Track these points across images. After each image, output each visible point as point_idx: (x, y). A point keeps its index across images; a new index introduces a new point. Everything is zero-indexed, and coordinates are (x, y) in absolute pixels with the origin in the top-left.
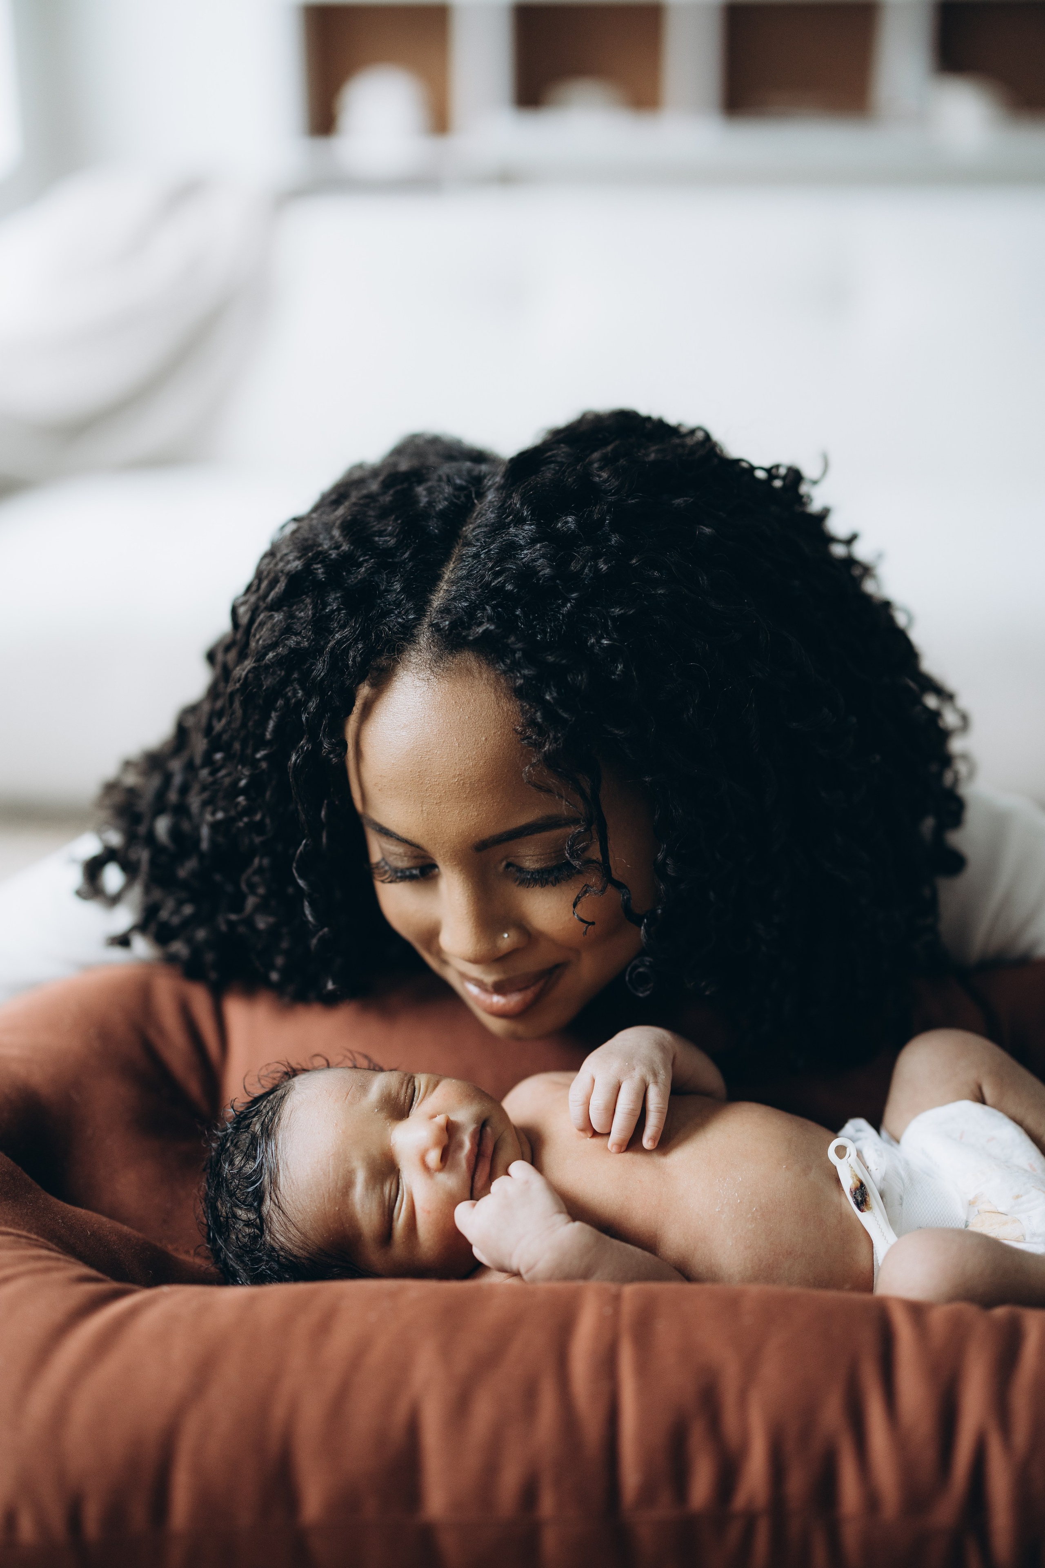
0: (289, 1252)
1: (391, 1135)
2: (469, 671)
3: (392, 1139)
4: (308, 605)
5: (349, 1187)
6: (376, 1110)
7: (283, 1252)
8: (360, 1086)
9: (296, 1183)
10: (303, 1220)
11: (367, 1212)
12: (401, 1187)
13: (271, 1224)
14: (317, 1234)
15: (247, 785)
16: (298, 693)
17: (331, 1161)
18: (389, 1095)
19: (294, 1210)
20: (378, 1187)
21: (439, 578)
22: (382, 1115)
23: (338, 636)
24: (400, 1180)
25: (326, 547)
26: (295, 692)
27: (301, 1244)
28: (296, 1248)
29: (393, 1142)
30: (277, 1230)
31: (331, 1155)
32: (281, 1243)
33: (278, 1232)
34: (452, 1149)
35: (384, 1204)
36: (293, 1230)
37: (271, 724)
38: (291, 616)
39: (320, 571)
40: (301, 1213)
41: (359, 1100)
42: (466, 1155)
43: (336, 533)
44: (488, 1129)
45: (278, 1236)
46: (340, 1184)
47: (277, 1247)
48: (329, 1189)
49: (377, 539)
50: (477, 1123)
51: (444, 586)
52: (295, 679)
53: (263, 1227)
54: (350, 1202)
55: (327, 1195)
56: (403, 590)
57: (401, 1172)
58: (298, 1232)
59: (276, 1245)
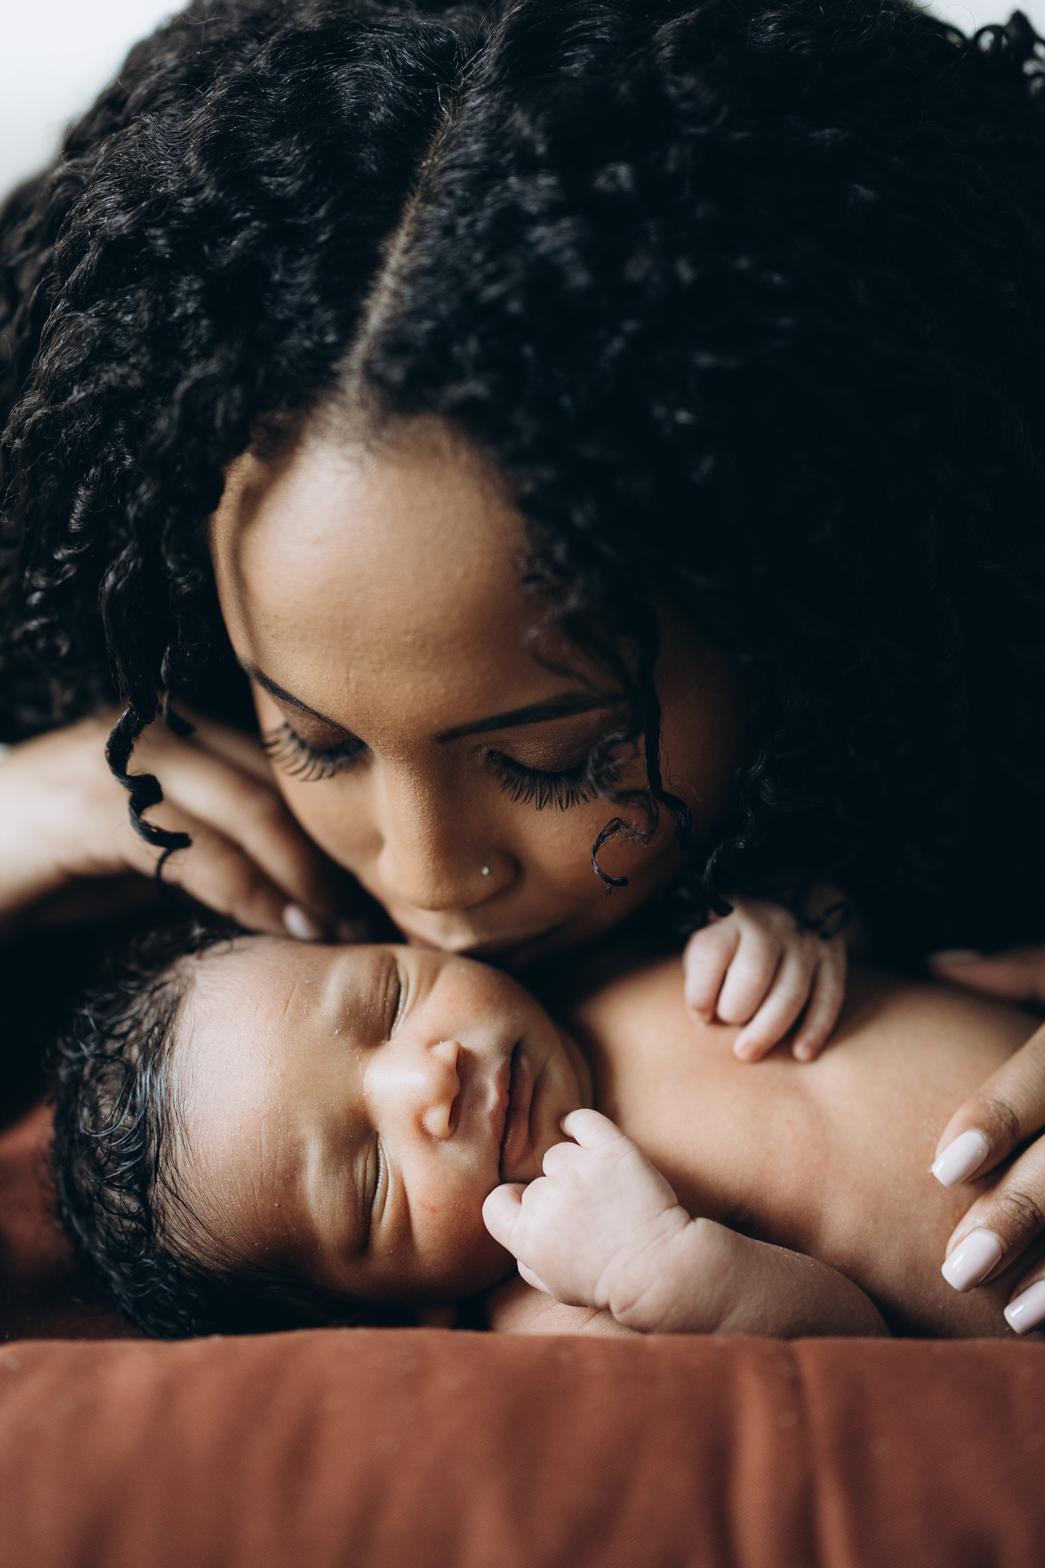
0: (197, 1263)
1: (363, 1077)
2: (435, 451)
3: (365, 1085)
4: (142, 303)
5: (295, 1169)
6: (337, 1032)
7: (186, 1261)
8: (308, 984)
9: (204, 1161)
10: (217, 1219)
11: (327, 1210)
12: (382, 1165)
13: (165, 1219)
14: (242, 1241)
15: (42, 600)
16: (125, 459)
17: (263, 1126)
18: (357, 1001)
19: (202, 1204)
20: (344, 1167)
21: (377, 262)
22: (347, 1041)
23: (195, 372)
24: (380, 1152)
25: (172, 188)
26: (120, 458)
27: (216, 1254)
28: (207, 1258)
29: (367, 1090)
30: (174, 1229)
31: (264, 1117)
32: (182, 1249)
33: (177, 1231)
34: (465, 1102)
35: (356, 1196)
36: (201, 1233)
37: (79, 507)
38: (108, 320)
39: (161, 242)
40: (215, 1210)
41: (308, 1013)
42: (492, 1111)
43: (191, 159)
44: (524, 1062)
45: (176, 1237)
46: (280, 1165)
47: (175, 1253)
48: (262, 1174)
49: (266, 179)
50: (505, 1053)
51: (388, 280)
52: (119, 436)
53: (151, 1221)
54: (298, 1193)
55: (257, 1184)
56: (315, 288)
57: (381, 1138)
58: (209, 1237)
59: (175, 1251)
